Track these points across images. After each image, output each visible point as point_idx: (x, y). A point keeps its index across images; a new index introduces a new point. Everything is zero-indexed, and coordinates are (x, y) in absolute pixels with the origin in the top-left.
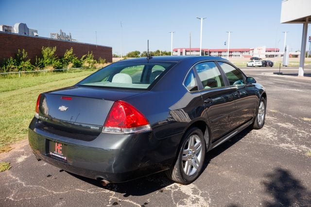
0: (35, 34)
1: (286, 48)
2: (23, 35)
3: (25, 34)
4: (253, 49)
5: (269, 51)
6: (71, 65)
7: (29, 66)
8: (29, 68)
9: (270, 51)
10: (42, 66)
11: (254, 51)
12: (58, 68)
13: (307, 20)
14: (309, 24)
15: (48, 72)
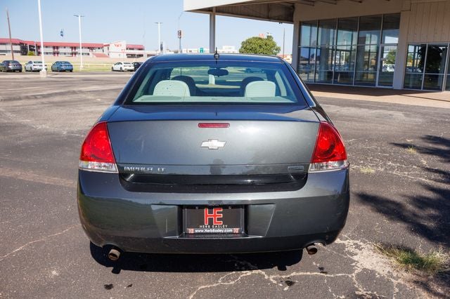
1: (161, 45)
4: (109, 45)
5: (130, 49)
9: (133, 49)
11: (110, 48)
13: (214, 10)
14: (216, 16)
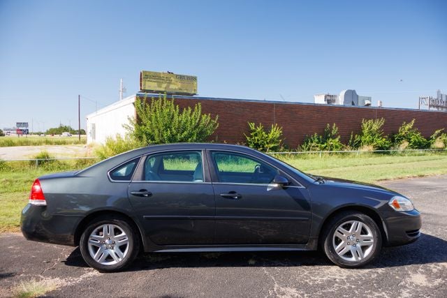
0: (367, 102)
2: (349, 105)
3: (353, 104)
6: (405, 144)
7: (337, 144)
8: (337, 147)
10: (357, 145)
12: (380, 148)
15: (365, 153)
